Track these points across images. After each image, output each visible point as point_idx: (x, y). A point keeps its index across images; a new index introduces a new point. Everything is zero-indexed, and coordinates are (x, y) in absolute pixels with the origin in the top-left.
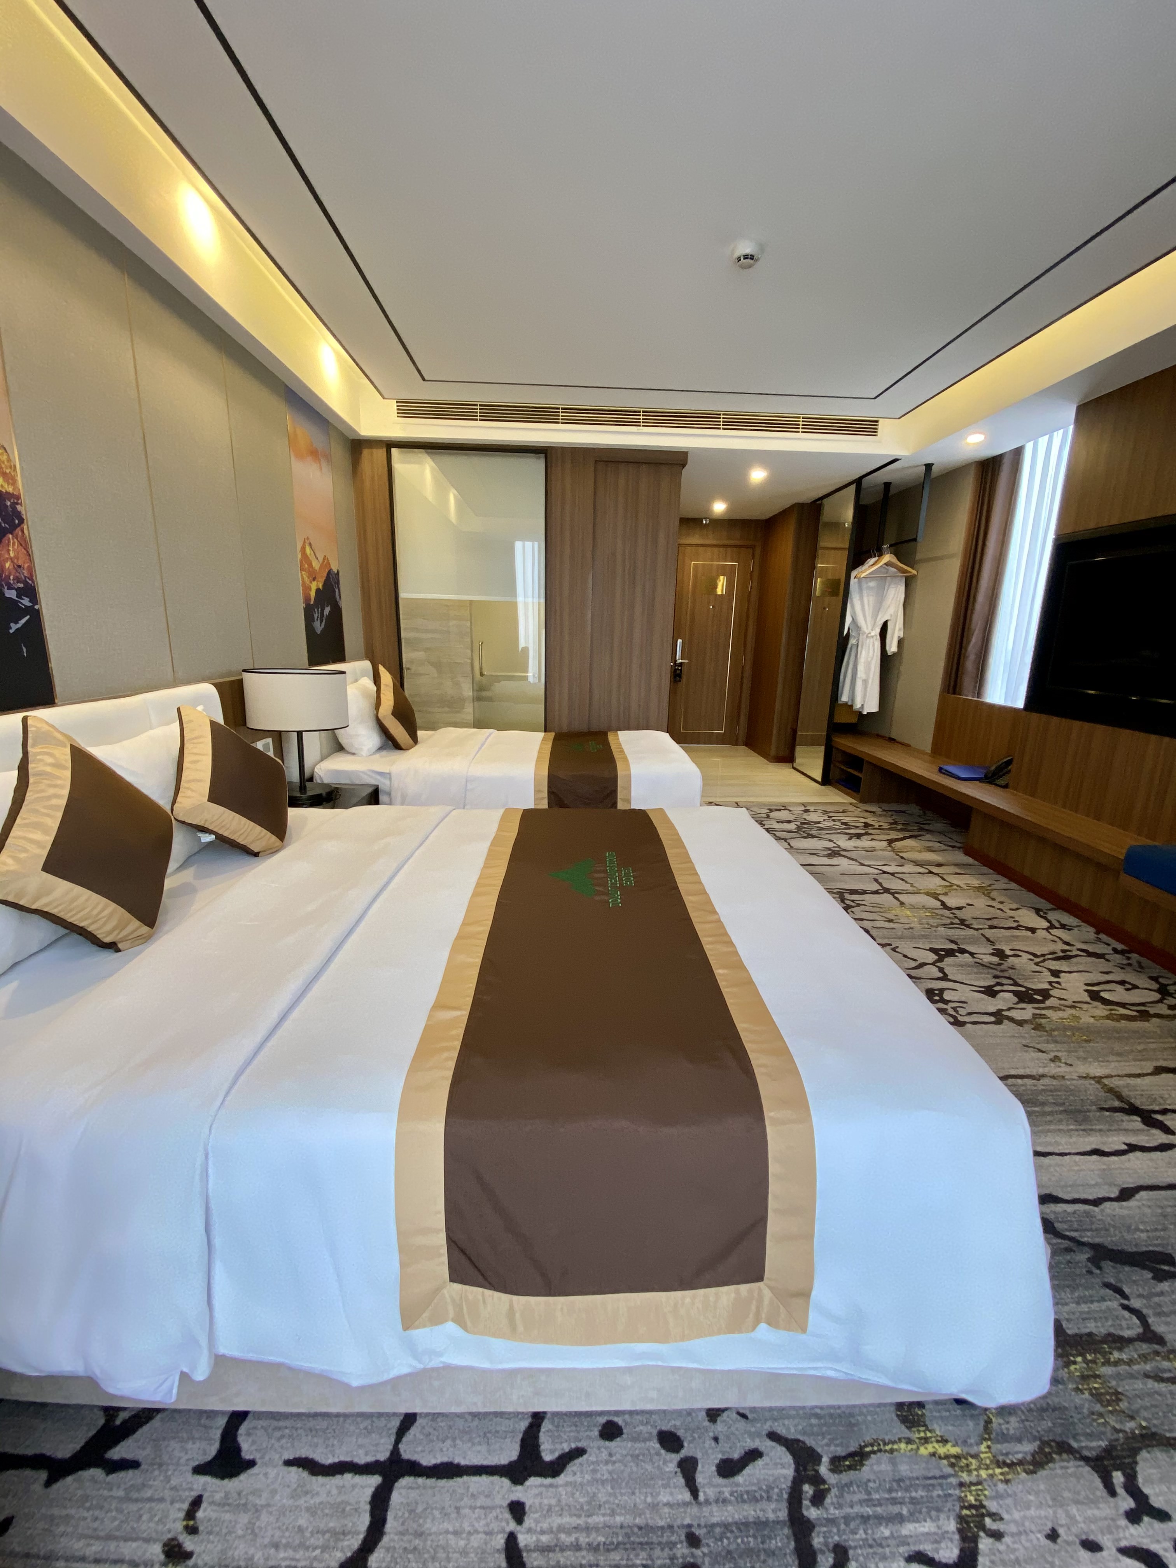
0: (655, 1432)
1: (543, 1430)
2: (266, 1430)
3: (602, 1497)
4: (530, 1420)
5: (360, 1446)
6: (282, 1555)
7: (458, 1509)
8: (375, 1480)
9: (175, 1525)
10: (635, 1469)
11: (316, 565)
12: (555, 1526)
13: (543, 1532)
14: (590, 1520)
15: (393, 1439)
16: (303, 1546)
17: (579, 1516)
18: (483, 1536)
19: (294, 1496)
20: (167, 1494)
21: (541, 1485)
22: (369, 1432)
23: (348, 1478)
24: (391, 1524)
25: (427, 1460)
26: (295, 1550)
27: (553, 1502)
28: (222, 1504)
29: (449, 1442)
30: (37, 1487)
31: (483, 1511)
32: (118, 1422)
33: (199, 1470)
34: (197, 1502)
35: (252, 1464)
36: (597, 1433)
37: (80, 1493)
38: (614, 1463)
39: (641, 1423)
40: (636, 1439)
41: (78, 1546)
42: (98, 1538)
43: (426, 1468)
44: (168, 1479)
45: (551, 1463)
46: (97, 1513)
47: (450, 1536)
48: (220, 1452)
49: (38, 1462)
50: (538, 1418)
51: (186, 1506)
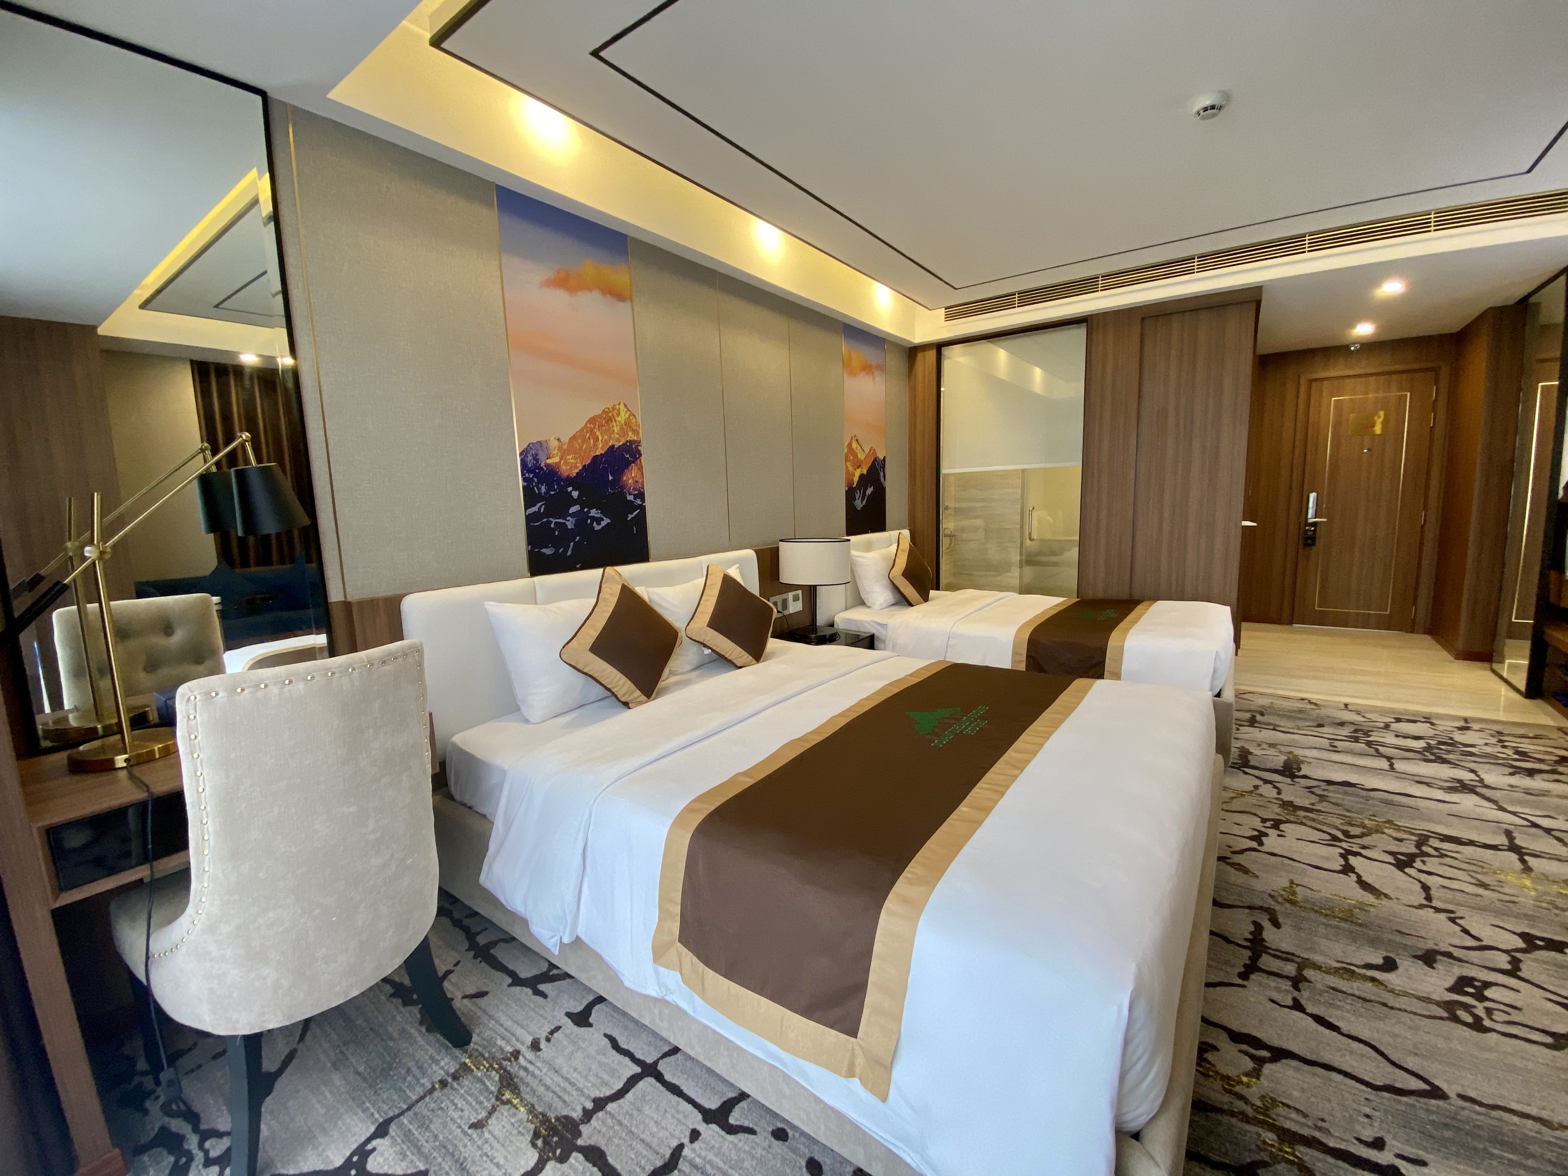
0: (808, 1155)
1: (740, 1105)
2: (606, 1013)
3: (746, 1164)
4: (737, 1095)
5: (642, 1049)
6: (575, 1075)
7: (666, 1111)
8: (638, 1070)
9: (543, 1034)
10: (778, 1165)
11: (861, 456)
12: (708, 1158)
13: (699, 1156)
14: (730, 1171)
15: (660, 1055)
16: (586, 1078)
17: (725, 1163)
18: (668, 1134)
19: (598, 1052)
20: (549, 1018)
21: (717, 1133)
22: (650, 1044)
23: (627, 1060)
24: (630, 1096)
25: (668, 1077)
26: (582, 1077)
27: (717, 1146)
28: (567, 1036)
29: (686, 1076)
30: (505, 985)
31: (676, 1122)
32: (551, 974)
33: (569, 1015)
34: (558, 1028)
35: (590, 1025)
36: (770, 1130)
37: (518, 996)
38: (769, 1152)
39: (804, 1144)
40: (794, 1151)
41: (503, 1019)
42: (512, 1020)
43: (665, 1080)
44: (553, 1010)
45: (732, 1125)
46: (519, 1008)
47: (653, 1122)
48: (581, 1012)
49: (512, 974)
50: (743, 1096)
51: (553, 1027)
